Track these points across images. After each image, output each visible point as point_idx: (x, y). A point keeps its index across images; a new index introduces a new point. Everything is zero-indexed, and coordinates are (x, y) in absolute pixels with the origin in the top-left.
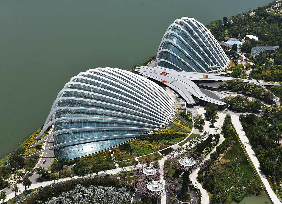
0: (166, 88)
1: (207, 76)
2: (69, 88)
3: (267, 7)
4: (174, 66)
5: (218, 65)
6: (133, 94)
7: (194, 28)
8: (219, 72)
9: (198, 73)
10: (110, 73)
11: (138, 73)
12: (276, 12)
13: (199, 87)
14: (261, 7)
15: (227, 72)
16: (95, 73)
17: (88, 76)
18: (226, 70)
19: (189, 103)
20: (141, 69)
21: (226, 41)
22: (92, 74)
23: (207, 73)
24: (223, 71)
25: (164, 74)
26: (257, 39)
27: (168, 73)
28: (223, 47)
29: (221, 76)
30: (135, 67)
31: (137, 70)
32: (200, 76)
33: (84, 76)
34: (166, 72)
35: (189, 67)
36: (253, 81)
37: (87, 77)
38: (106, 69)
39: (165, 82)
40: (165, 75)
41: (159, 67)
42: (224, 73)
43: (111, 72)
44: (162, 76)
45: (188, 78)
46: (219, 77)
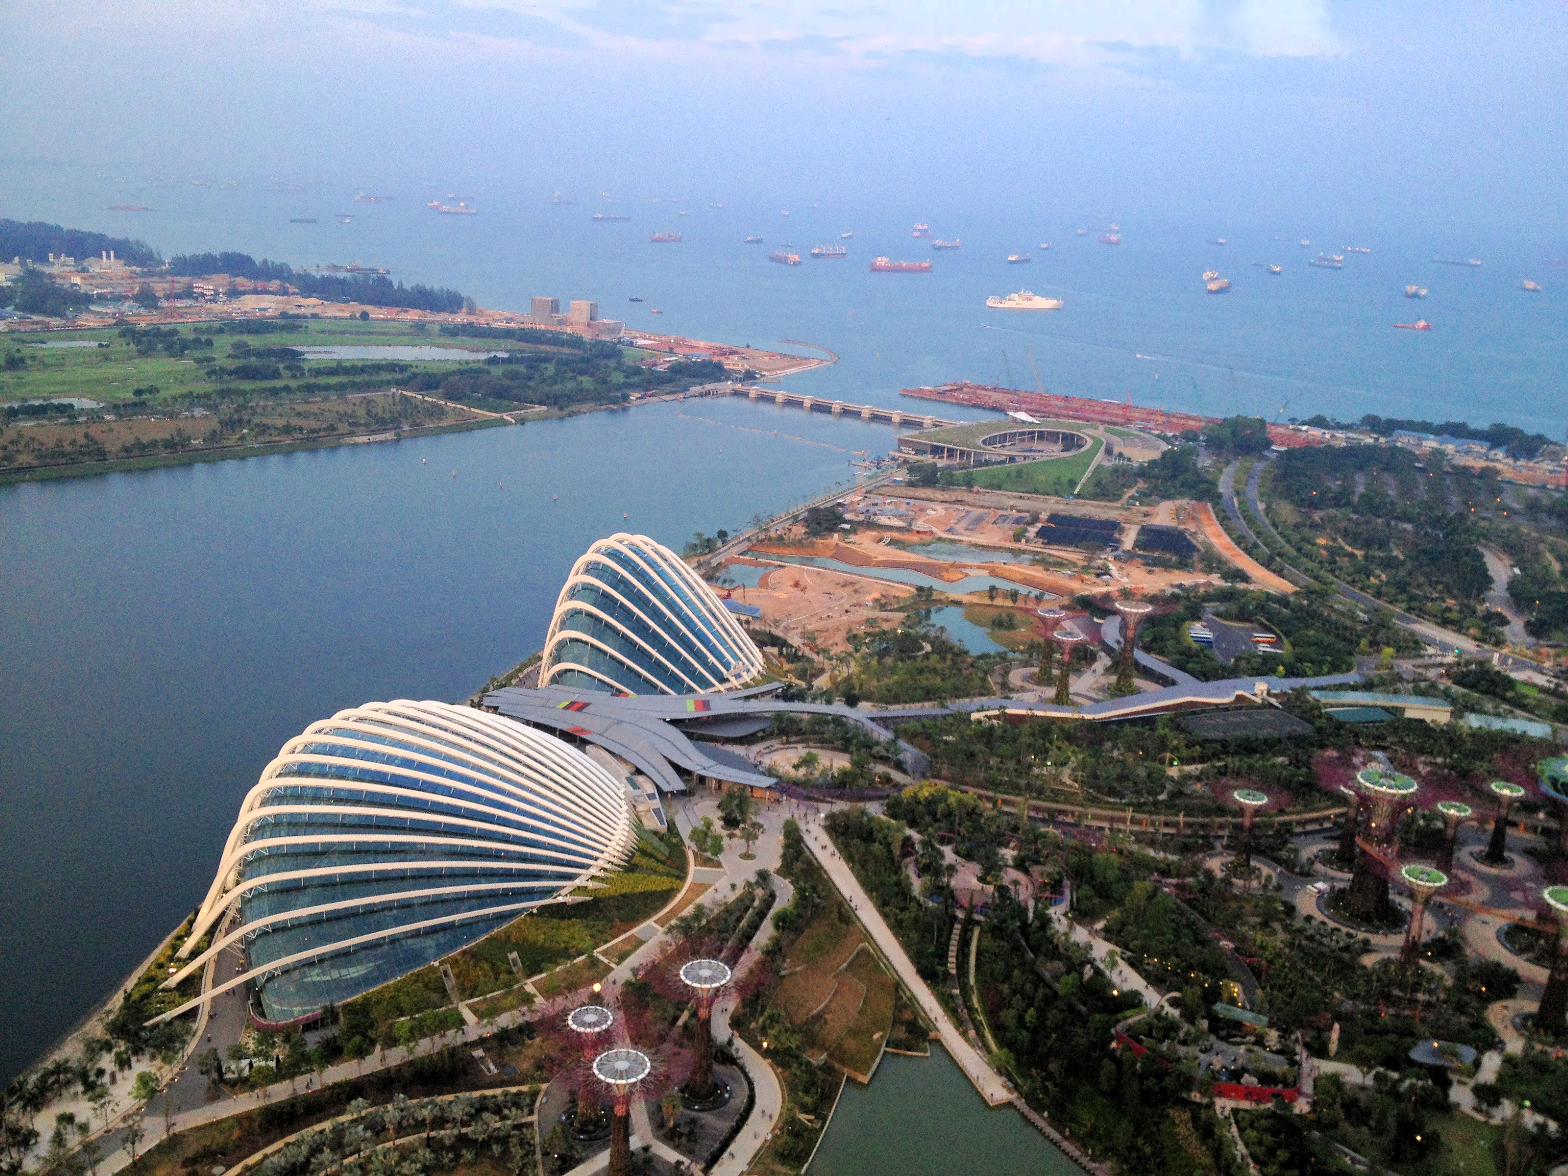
0: (589, 747)
1: (703, 705)
2: (279, 776)
4: (604, 682)
6: (495, 775)
7: (651, 563)
8: (738, 689)
9: (676, 696)
11: (496, 710)
13: (690, 736)
15: (763, 689)
16: (361, 720)
17: (338, 731)
18: (756, 682)
19: (666, 788)
20: (504, 697)
22: (350, 725)
23: (703, 695)
24: (746, 686)
25: (577, 706)
27: (586, 705)
29: (747, 698)
30: (485, 693)
31: (490, 701)
32: (688, 709)
33: (327, 733)
34: (583, 700)
35: (646, 680)
36: (838, 708)
37: (336, 734)
38: (397, 705)
39: (583, 731)
40: (579, 710)
41: (555, 686)
42: (753, 691)
44: (571, 714)
45: (650, 713)
46: (741, 702)
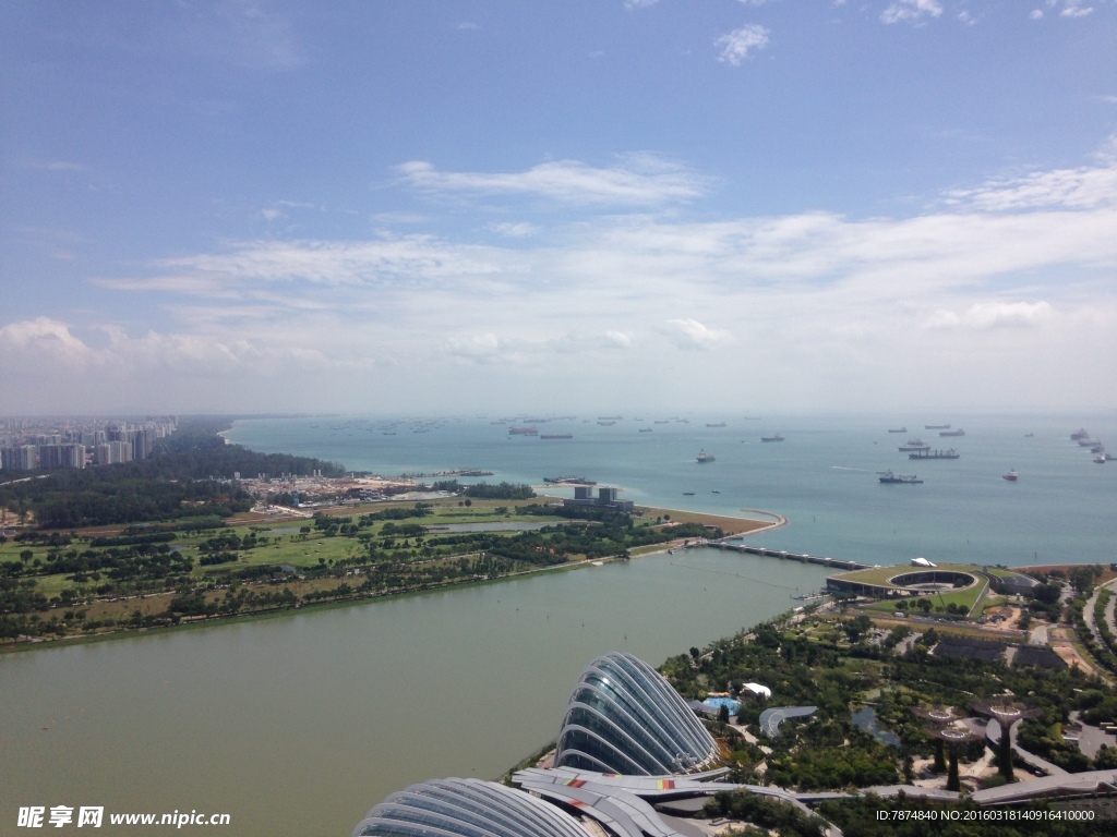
0: (584, 817)
1: (671, 785)
3: (778, 623)
4: (597, 764)
5: (693, 755)
7: (633, 673)
8: (698, 772)
9: (651, 777)
10: (455, 791)
11: (518, 786)
12: (798, 634)
13: (657, 810)
14: (765, 623)
15: (716, 772)
16: (423, 792)
18: (713, 767)
20: (526, 776)
21: (702, 700)
22: (415, 796)
23: (670, 777)
24: (705, 769)
25: (576, 784)
26: (767, 692)
28: (700, 714)
29: (702, 780)
30: (512, 772)
31: (515, 779)
32: (656, 785)
33: (398, 802)
34: (580, 778)
35: (628, 763)
36: (774, 790)
37: (404, 803)
38: (448, 781)
39: (580, 803)
40: (579, 786)
41: (564, 767)
42: (708, 774)
43: (459, 788)
44: (573, 790)
45: (629, 791)
46: (698, 783)
